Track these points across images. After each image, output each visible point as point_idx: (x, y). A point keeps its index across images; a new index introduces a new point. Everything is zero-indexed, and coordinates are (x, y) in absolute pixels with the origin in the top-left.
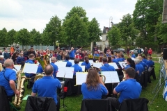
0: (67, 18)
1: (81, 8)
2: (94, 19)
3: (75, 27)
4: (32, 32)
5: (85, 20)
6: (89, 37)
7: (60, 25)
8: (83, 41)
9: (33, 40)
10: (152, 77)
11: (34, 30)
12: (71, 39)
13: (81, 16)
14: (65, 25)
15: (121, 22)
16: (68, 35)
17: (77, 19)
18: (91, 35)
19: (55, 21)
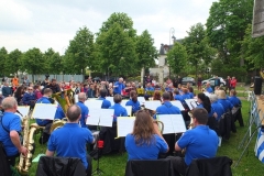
0: (103, 30)
1: (124, 15)
2: (146, 32)
3: (115, 45)
4: (47, 54)
5: (132, 33)
6: (137, 60)
7: (91, 42)
8: (129, 67)
9: (48, 67)
10: (237, 123)
11: (51, 50)
12: (109, 63)
13: (126, 27)
14: (99, 42)
15: (188, 36)
16: (105, 57)
17: (118, 33)
18: (140, 57)
19: (84, 36)
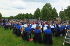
0: (43, 8)
2: (54, 8)
3: (45, 12)
4: (30, 14)
6: (51, 16)
7: (40, 11)
8: (49, 18)
9: (30, 17)
11: (31, 14)
12: (44, 17)
14: (42, 11)
16: (43, 15)
17: (46, 9)
19: (38, 10)
